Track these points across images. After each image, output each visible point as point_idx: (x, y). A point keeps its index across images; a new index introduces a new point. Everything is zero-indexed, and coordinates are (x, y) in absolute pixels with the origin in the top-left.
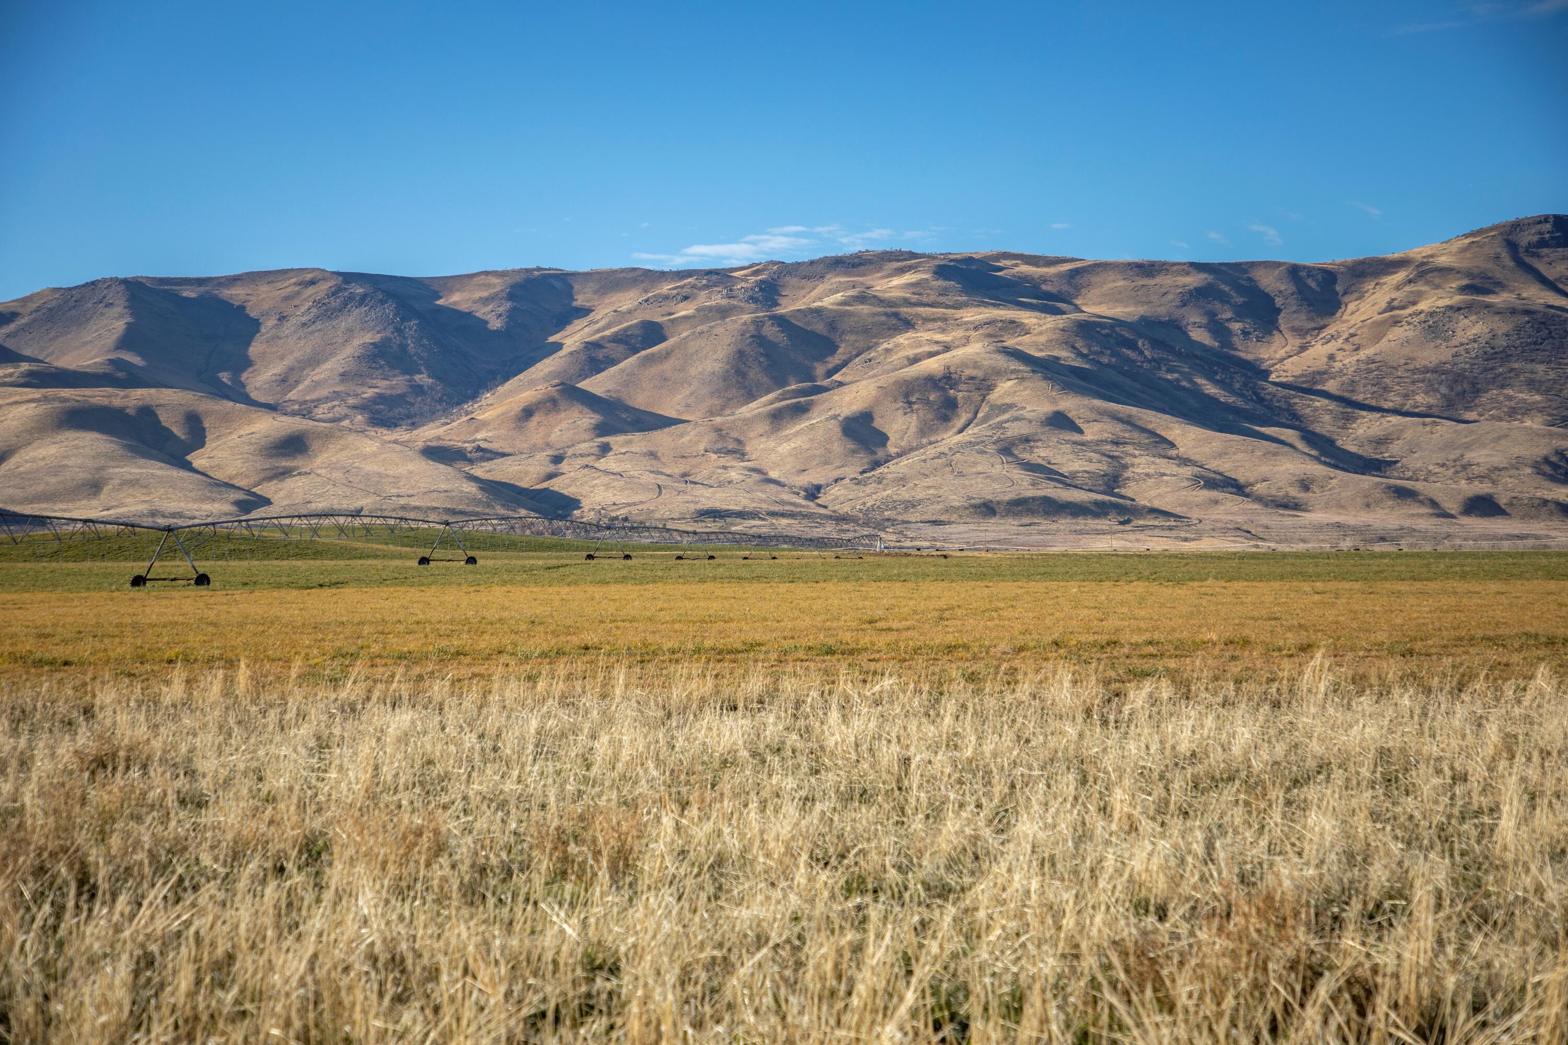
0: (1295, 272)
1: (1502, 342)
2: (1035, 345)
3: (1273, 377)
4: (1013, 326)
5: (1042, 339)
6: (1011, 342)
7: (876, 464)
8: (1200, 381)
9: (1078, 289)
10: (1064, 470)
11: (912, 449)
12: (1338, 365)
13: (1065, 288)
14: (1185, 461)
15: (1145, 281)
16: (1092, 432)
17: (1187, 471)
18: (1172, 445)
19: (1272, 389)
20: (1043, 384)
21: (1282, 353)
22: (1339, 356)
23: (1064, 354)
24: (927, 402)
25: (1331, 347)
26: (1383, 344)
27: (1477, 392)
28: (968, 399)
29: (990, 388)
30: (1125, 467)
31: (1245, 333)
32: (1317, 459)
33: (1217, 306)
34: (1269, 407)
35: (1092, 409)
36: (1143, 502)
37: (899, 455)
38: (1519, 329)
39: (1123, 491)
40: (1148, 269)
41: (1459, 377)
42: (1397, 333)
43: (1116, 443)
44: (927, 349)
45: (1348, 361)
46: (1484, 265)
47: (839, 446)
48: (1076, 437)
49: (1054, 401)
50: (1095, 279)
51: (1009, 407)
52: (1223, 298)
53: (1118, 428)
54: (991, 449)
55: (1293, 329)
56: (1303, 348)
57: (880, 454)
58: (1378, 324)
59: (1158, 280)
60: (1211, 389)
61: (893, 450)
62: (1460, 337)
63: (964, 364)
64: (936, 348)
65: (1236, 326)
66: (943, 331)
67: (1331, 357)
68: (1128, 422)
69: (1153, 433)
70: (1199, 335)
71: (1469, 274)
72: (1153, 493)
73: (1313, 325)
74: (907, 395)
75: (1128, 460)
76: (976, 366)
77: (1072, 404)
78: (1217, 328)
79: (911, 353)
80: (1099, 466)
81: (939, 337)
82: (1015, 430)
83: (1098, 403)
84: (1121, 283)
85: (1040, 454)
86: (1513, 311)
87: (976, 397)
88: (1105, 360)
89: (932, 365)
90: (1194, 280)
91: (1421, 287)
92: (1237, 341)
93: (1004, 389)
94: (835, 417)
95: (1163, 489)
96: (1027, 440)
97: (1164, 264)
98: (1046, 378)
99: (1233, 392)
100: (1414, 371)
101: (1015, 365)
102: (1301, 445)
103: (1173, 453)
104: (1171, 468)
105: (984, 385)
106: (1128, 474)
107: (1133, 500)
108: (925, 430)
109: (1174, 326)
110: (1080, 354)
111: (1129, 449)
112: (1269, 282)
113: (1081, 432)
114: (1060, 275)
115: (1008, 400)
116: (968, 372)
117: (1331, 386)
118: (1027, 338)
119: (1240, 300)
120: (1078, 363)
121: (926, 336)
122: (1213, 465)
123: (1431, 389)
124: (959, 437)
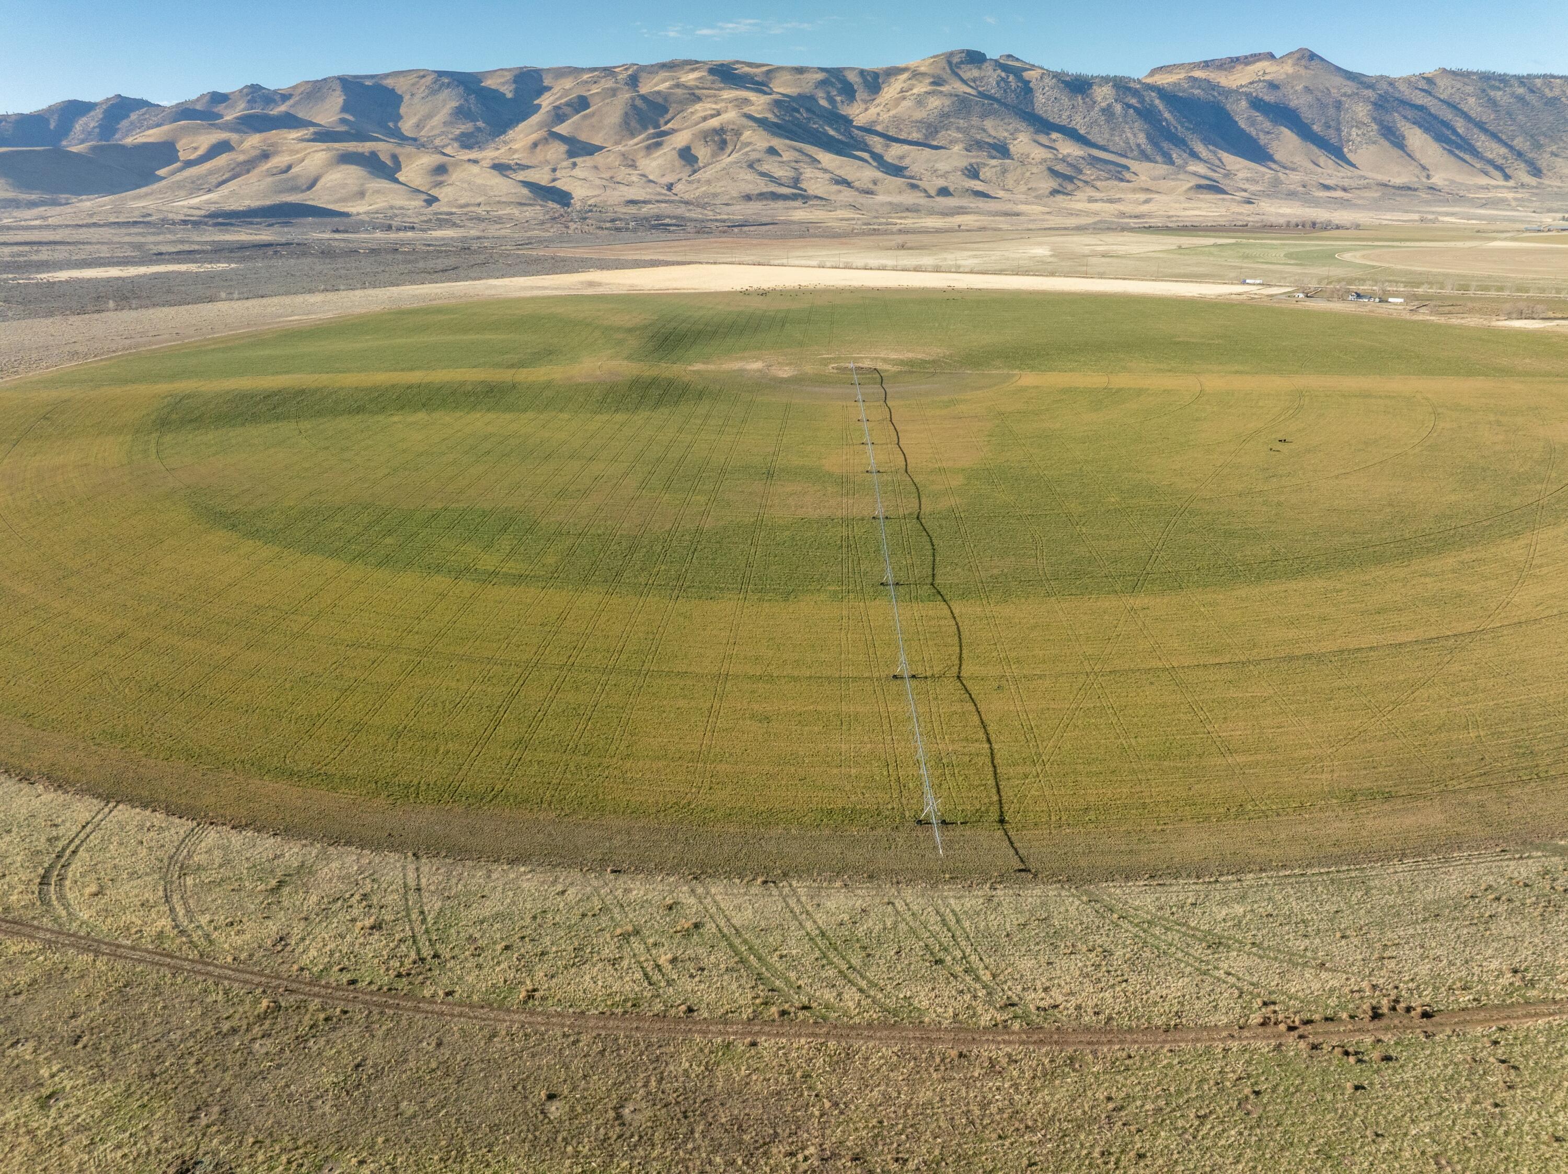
0: (862, 73)
1: (946, 109)
2: (756, 111)
3: (854, 123)
4: (746, 101)
5: (760, 108)
6: (746, 110)
7: (695, 172)
8: (827, 128)
9: (770, 79)
10: (775, 176)
11: (709, 164)
12: (881, 118)
13: (765, 79)
14: (826, 171)
15: (799, 76)
16: (787, 156)
17: (827, 176)
18: (819, 162)
19: (856, 132)
20: (763, 133)
21: (857, 112)
22: (881, 114)
23: (770, 116)
24: (714, 141)
25: (878, 109)
26: (899, 109)
27: (937, 132)
28: (731, 139)
29: (741, 134)
30: (801, 174)
31: (842, 102)
32: (878, 168)
33: (830, 89)
34: (856, 141)
35: (785, 145)
36: (810, 192)
37: (704, 167)
38: (953, 103)
39: (801, 186)
40: (800, 70)
41: (929, 125)
42: (906, 104)
43: (796, 162)
44: (709, 112)
45: (885, 116)
46: (939, 72)
47: (678, 163)
48: (780, 159)
49: (769, 141)
50: (777, 75)
51: (750, 144)
52: (832, 84)
53: (797, 154)
54: (744, 165)
55: (862, 100)
56: (866, 110)
57: (696, 167)
58: (897, 99)
59: (805, 76)
60: (832, 132)
61: (701, 165)
62: (930, 106)
63: (728, 123)
64: (713, 112)
65: (838, 99)
66: (716, 103)
67: (878, 114)
68: (800, 151)
69: (811, 157)
70: (823, 103)
71: (933, 76)
72: (814, 187)
73: (869, 98)
74: (705, 138)
75: (802, 170)
76: (734, 123)
77: (777, 143)
78: (831, 100)
79: (703, 114)
80: (792, 174)
81: (714, 106)
82: (754, 156)
83: (787, 142)
84: (789, 77)
85: (765, 167)
86: (951, 95)
87: (735, 138)
88: (787, 118)
89: (714, 123)
90: (820, 76)
91: (914, 82)
92: (839, 105)
93: (747, 135)
94: (674, 149)
95: (818, 185)
96: (759, 161)
97: (807, 68)
98: (765, 130)
99: (841, 134)
100: (912, 122)
101: (751, 123)
102: (870, 160)
103: (820, 166)
104: (820, 174)
105: (738, 133)
106: (802, 177)
107: (805, 191)
108: (714, 155)
109: (812, 98)
110: (776, 116)
111: (802, 164)
112: (852, 78)
113: (781, 156)
114: (763, 73)
115: (749, 140)
116: (731, 127)
117: (879, 128)
118: (753, 108)
119: (840, 86)
120: (776, 120)
121: (709, 106)
122: (837, 172)
123: (919, 131)
124: (729, 159)
